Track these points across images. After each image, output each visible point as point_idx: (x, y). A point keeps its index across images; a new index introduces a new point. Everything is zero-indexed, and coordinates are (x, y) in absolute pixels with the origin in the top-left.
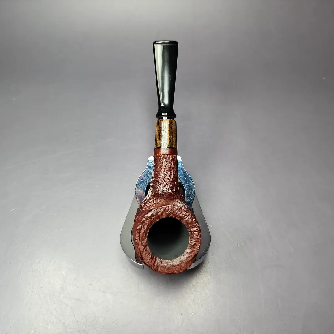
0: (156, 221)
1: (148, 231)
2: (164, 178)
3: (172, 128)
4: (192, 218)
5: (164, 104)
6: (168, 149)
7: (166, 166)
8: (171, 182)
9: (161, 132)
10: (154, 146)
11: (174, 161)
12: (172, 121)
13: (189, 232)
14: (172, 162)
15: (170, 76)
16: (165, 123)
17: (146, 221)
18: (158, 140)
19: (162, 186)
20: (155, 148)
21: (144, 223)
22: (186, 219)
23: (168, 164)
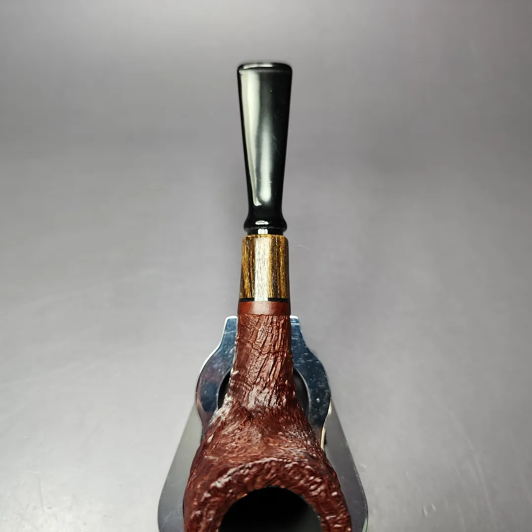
0: (239, 497)
1: (219, 524)
2: (259, 372)
3: (278, 254)
4: (328, 491)
5: (260, 201)
6: (270, 302)
7: (264, 343)
8: (276, 381)
9: (253, 264)
10: (237, 296)
11: (282, 330)
12: (279, 239)
13: (323, 525)
14: (278, 332)
15: (274, 138)
16: (264, 244)
17: (213, 500)
18: (247, 281)
19: (255, 390)
20: (241, 300)
21: (208, 505)
22: (314, 493)
23: (269, 338)
